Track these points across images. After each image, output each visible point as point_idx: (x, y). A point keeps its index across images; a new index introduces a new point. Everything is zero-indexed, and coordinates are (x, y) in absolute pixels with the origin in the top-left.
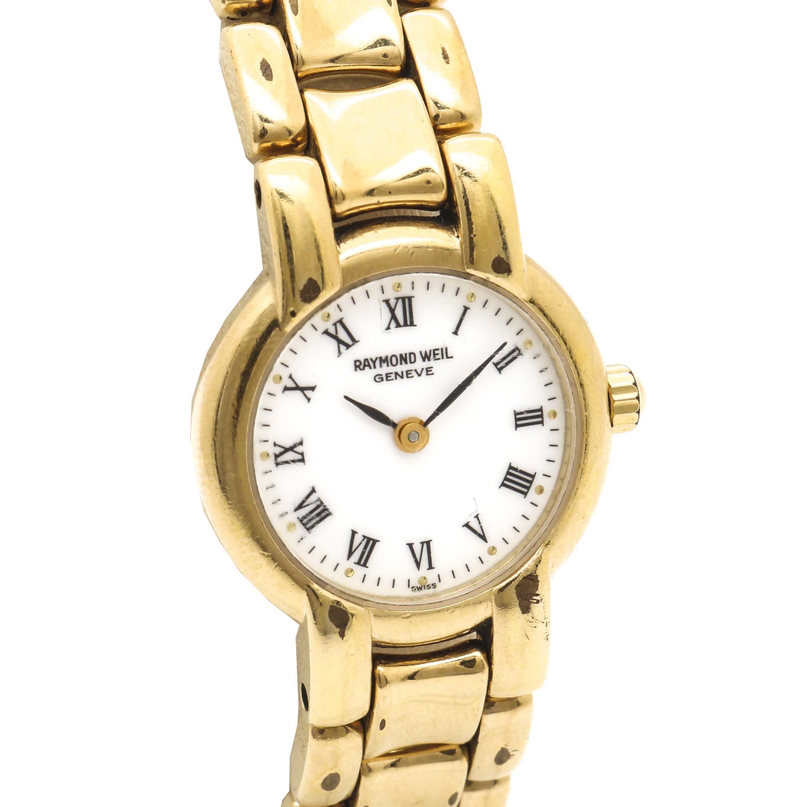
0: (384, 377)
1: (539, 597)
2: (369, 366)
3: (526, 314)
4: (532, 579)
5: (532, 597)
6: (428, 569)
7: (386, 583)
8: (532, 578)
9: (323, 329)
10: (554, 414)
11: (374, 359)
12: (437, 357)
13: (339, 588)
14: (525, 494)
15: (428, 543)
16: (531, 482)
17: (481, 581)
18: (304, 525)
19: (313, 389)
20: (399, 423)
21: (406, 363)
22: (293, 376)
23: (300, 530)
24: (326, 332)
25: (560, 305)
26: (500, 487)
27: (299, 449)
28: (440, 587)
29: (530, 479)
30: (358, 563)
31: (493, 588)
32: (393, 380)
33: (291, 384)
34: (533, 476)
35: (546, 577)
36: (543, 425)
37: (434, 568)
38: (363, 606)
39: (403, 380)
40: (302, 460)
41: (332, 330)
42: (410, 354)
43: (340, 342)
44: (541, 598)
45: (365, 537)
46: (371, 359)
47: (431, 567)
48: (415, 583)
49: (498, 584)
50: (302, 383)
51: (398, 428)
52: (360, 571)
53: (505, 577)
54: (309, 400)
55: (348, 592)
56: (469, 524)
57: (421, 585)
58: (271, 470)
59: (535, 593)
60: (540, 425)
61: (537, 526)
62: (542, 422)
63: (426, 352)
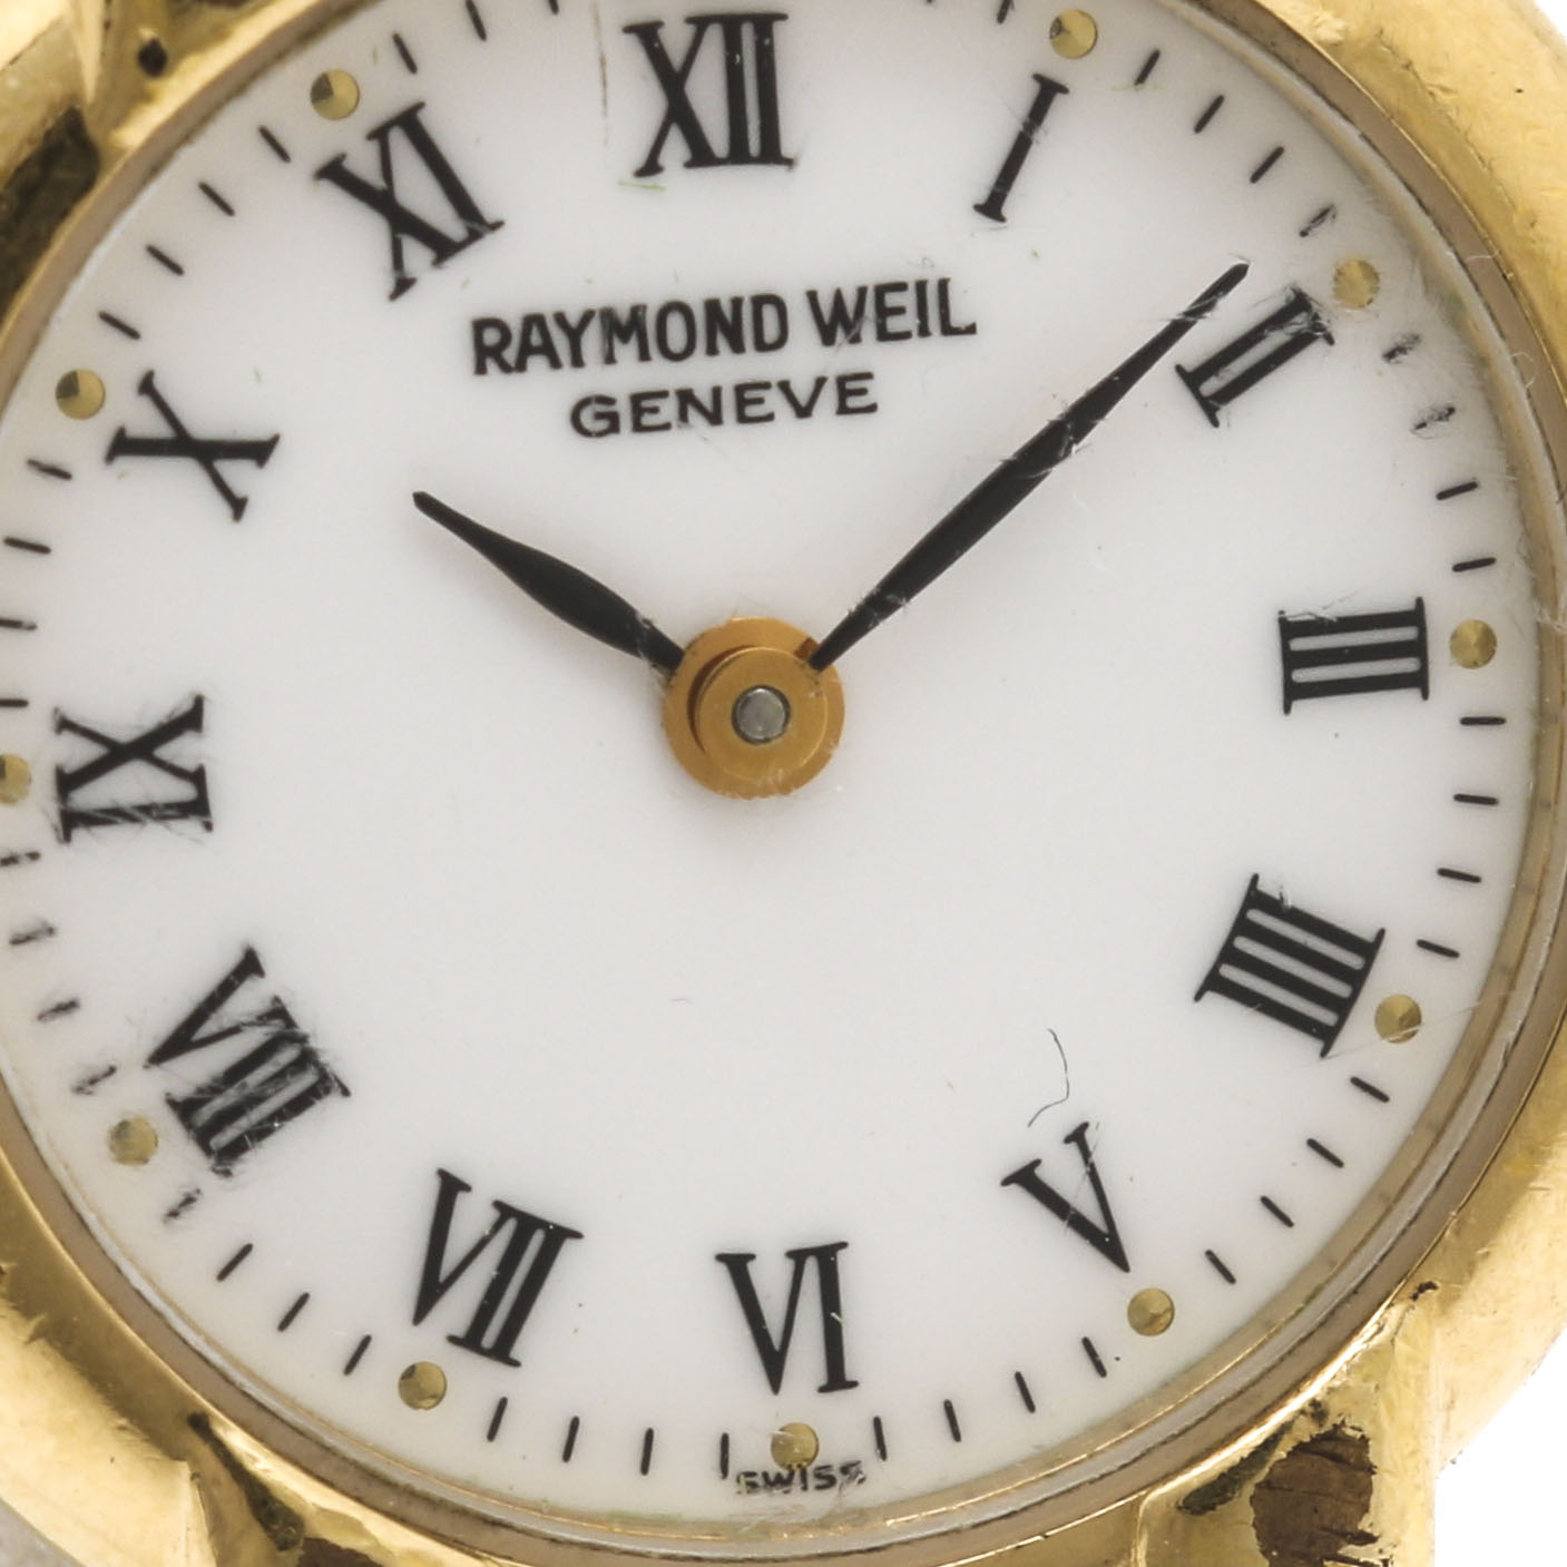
0: (624, 409)
1: (1373, 1548)
2: (548, 350)
3: (1344, 124)
4: (1336, 1458)
5: (1339, 1547)
6: (823, 1390)
7: (609, 1450)
8: (1340, 1450)
9: (322, 156)
10: (1482, 647)
11: (573, 319)
12: (894, 324)
13: (353, 1454)
14: (1326, 1036)
15: (827, 1257)
16: (1356, 979)
17: (1084, 1456)
18: (203, 1137)
19: (259, 451)
20: (691, 645)
21: (737, 347)
22: (160, 384)
23: (179, 1160)
24: (335, 172)
25: (1519, 91)
26: (1198, 997)
27: (182, 751)
28: (882, 1482)
29: (1353, 961)
30: (470, 1340)
31: (1143, 1493)
32: (666, 427)
33: (146, 423)
34: (1368, 949)
35: (1413, 1453)
36: (1425, 695)
37: (854, 1384)
38: (477, 1552)
39: (717, 430)
40: (197, 808)
41: (364, 163)
42: (760, 301)
43: (403, 224)
44: (1383, 1557)
45: (504, 1211)
46: (560, 319)
47: (836, 1379)
48: (753, 1454)
49: (1167, 1477)
50: (204, 423)
51: (689, 669)
52: (474, 1379)
53: (1202, 1446)
54: (238, 506)
55: (401, 1477)
56: (1039, 1172)
57: (789, 1467)
58: (35, 848)
59: (1349, 1529)
60: (1410, 696)
61: (1383, 1197)
62: (1418, 681)
63: (838, 298)
